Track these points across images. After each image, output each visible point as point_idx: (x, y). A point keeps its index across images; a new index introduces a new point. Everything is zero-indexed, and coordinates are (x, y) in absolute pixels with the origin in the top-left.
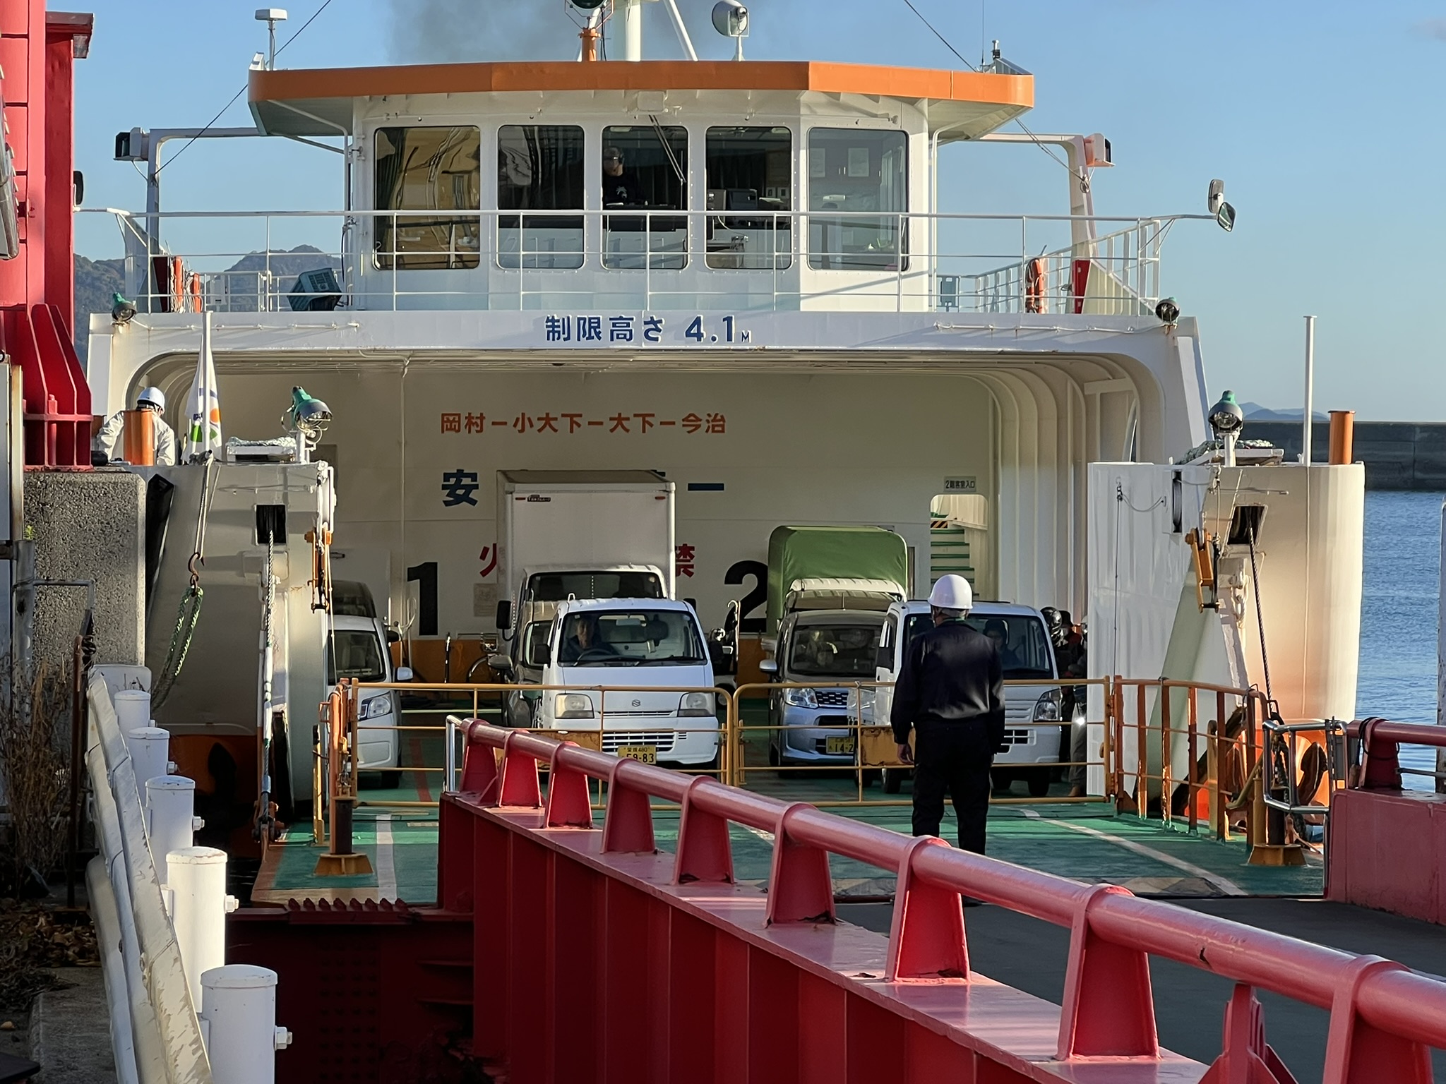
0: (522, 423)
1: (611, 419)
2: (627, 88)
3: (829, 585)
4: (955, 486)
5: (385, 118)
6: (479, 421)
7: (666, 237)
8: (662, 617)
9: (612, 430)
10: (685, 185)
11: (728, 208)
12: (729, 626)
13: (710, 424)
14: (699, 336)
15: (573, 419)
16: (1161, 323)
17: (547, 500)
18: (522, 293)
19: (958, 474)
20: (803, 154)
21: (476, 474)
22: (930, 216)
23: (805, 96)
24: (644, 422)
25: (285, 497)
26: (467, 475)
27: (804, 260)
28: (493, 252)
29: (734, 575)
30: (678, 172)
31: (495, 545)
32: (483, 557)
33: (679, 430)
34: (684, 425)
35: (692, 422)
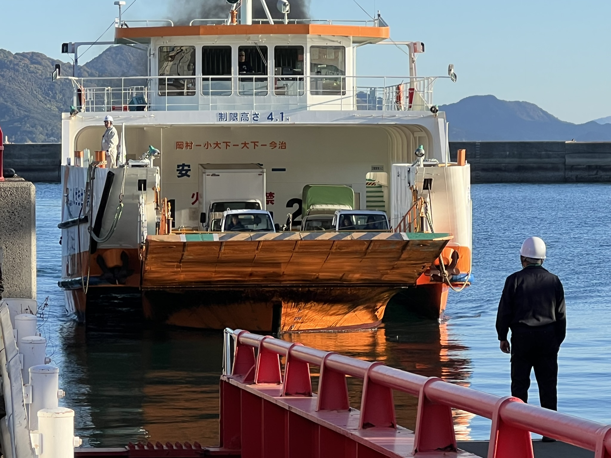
0: (207, 145)
1: (242, 144)
2: (246, 34)
3: (324, 207)
4: (375, 169)
5: (162, 43)
6: (191, 145)
7: (260, 84)
8: (259, 216)
9: (242, 148)
10: (267, 66)
11: (282, 74)
12: (288, 224)
13: (280, 146)
14: (272, 119)
15: (227, 144)
16: (432, 114)
17: (219, 175)
18: (211, 104)
19: (376, 164)
20: (308, 55)
21: (190, 165)
22: (353, 77)
23: (308, 36)
24: (255, 145)
25: (147, 177)
26: (186, 166)
27: (308, 93)
28: (201, 91)
29: (290, 204)
30: (265, 62)
31: (197, 193)
32: (193, 197)
33: (268, 147)
34: (270, 146)
35: (273, 145)
